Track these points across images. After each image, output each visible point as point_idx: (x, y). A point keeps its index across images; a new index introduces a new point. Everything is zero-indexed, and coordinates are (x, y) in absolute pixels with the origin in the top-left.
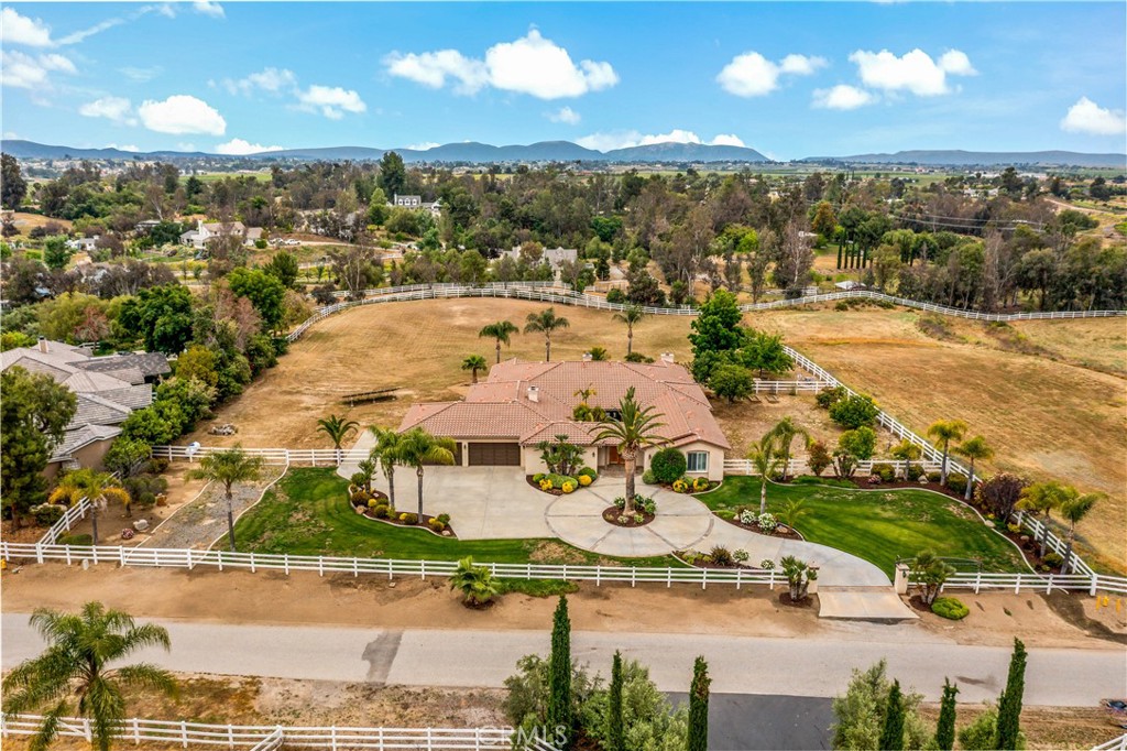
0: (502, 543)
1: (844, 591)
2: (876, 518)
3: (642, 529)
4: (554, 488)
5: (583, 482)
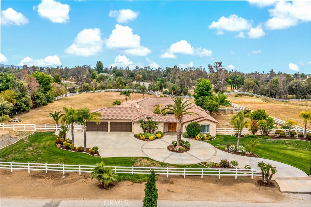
0: (121, 159)
1: (287, 179)
3: (185, 153)
4: (145, 138)
5: (158, 136)
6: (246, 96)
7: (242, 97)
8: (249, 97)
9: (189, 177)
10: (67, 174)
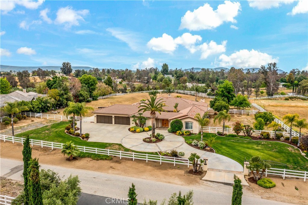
0: (101, 143)
1: (219, 171)
2: (252, 148)
3: (154, 144)
4: (134, 131)
6: (299, 100)
7: (293, 100)
8: (302, 100)
9: (138, 161)
10: (54, 150)
